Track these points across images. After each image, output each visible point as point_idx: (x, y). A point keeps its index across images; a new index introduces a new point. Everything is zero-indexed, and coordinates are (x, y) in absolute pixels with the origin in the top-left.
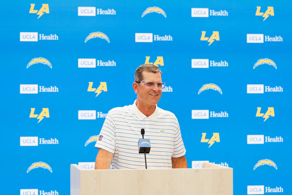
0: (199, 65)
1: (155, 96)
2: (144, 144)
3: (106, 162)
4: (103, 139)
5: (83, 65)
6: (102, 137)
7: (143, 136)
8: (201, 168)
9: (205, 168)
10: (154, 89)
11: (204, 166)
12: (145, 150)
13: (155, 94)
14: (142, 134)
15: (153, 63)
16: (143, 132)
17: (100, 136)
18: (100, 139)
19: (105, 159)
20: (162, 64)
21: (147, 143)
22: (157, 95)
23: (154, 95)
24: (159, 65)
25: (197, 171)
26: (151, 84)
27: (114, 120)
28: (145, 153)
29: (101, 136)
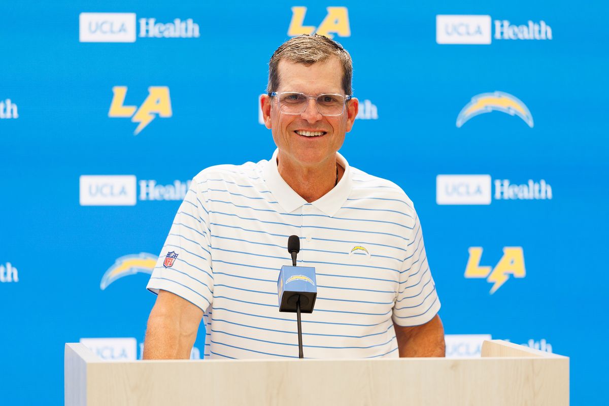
0: (459, 34)
1: (310, 137)
2: (297, 283)
3: (181, 334)
4: (177, 264)
5: (95, 31)
6: (176, 256)
7: (294, 259)
8: (478, 357)
9: (488, 355)
10: (305, 116)
11: (485, 350)
12: (298, 303)
13: (311, 132)
14: (290, 251)
15: (316, 30)
16: (294, 245)
17: (169, 254)
18: (167, 264)
19: (178, 323)
20: (344, 31)
21: (307, 279)
22: (325, 133)
23: (308, 134)
24: (335, 34)
25: (455, 365)
26: (297, 99)
27: (208, 211)
28: (299, 310)
29: (173, 254)
